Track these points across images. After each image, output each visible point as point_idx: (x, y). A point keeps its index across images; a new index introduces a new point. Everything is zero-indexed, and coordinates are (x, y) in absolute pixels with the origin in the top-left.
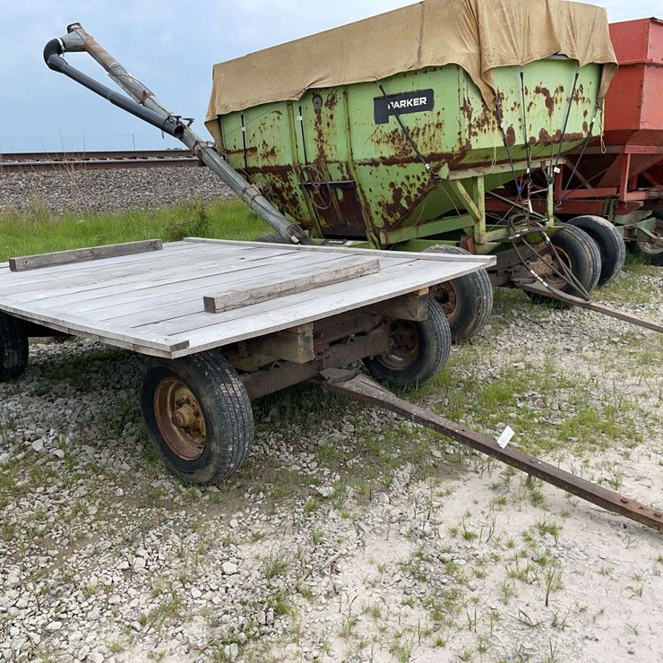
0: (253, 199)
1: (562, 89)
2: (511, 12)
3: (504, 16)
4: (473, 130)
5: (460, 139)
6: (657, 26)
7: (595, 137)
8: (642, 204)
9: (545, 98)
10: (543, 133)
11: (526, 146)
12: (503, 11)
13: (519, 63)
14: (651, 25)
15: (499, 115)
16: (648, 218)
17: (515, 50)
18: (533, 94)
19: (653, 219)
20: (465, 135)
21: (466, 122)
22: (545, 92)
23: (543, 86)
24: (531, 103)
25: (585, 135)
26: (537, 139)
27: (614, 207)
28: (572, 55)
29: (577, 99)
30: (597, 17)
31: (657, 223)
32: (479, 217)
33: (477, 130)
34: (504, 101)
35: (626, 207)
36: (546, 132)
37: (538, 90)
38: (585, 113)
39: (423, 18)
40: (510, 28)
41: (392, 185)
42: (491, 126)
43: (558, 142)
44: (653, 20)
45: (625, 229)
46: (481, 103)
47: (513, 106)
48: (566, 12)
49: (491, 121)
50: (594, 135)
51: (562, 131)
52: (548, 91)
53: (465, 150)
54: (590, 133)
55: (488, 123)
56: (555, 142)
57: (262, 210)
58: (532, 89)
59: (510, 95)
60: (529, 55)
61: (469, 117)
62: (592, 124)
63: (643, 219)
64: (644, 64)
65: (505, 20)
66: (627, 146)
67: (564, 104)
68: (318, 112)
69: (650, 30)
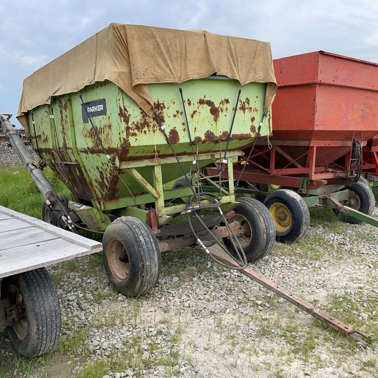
0: (31, 171)
1: (227, 101)
2: (166, 42)
3: (158, 45)
4: (131, 131)
5: (120, 138)
6: (326, 58)
7: (263, 137)
8: (325, 182)
9: (210, 108)
10: (209, 135)
11: (192, 144)
12: (156, 41)
13: (176, 81)
14: (320, 56)
15: (160, 120)
16: (341, 190)
17: (171, 71)
18: (197, 105)
19: (347, 190)
20: (124, 135)
21: (124, 125)
22: (210, 103)
23: (207, 99)
24: (195, 112)
25: (253, 135)
26: (203, 138)
27: (307, 183)
28: (232, 76)
29: (243, 108)
30: (259, 48)
31: (349, 193)
32: (157, 196)
33: (136, 131)
34: (164, 110)
35: (315, 184)
36: (212, 133)
37: (201, 102)
38: (253, 119)
39: (97, 46)
40: (166, 54)
41: (98, 168)
42: (151, 129)
43: (226, 140)
44: (321, 52)
45: (319, 198)
46: (140, 111)
47: (176, 113)
48: (226, 44)
49: (151, 125)
50: (262, 135)
51: (229, 132)
52: (213, 103)
53: (126, 147)
54: (258, 134)
55: (148, 126)
56: (222, 141)
57: (35, 179)
58: (195, 100)
59: (172, 105)
60: (186, 75)
61: (127, 121)
62: (259, 128)
63: (338, 191)
64: (316, 83)
65: (160, 48)
66: (312, 141)
67: (230, 112)
68: (61, 112)
69: (320, 60)
